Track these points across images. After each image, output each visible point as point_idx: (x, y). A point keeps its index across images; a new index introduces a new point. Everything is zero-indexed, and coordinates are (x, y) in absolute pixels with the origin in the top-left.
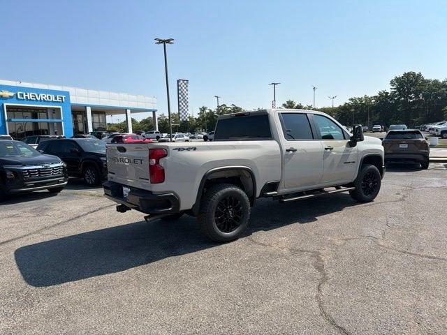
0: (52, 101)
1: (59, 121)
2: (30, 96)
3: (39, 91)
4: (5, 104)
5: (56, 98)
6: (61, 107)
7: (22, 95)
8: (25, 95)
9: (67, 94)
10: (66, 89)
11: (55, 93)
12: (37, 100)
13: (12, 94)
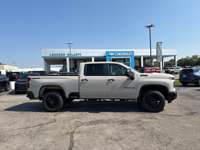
0: (127, 56)
1: (129, 63)
2: (119, 54)
3: (122, 52)
4: (111, 58)
5: (128, 54)
6: (130, 58)
7: (117, 54)
8: (118, 54)
9: (133, 52)
10: (133, 50)
11: (128, 52)
12: (122, 56)
13: (113, 54)
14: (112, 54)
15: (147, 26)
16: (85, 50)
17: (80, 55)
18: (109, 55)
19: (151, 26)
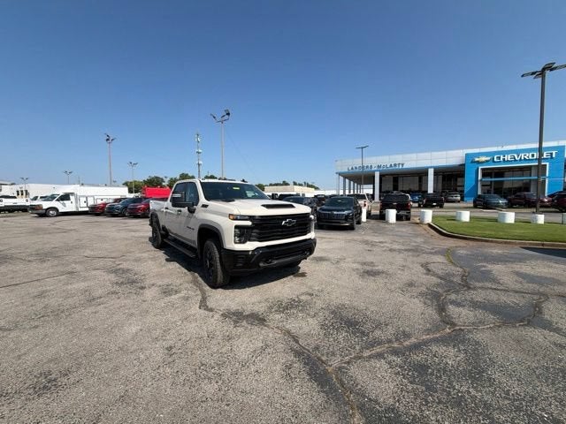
0: (537, 159)
2: (508, 158)
3: (518, 152)
4: (480, 168)
6: (547, 163)
7: (499, 158)
8: (502, 157)
9: (560, 149)
10: (561, 143)
12: (515, 160)
13: (488, 158)
14: (483, 159)
15: (533, 73)
16: (414, 156)
17: (403, 165)
18: (473, 162)
19: (550, 67)
